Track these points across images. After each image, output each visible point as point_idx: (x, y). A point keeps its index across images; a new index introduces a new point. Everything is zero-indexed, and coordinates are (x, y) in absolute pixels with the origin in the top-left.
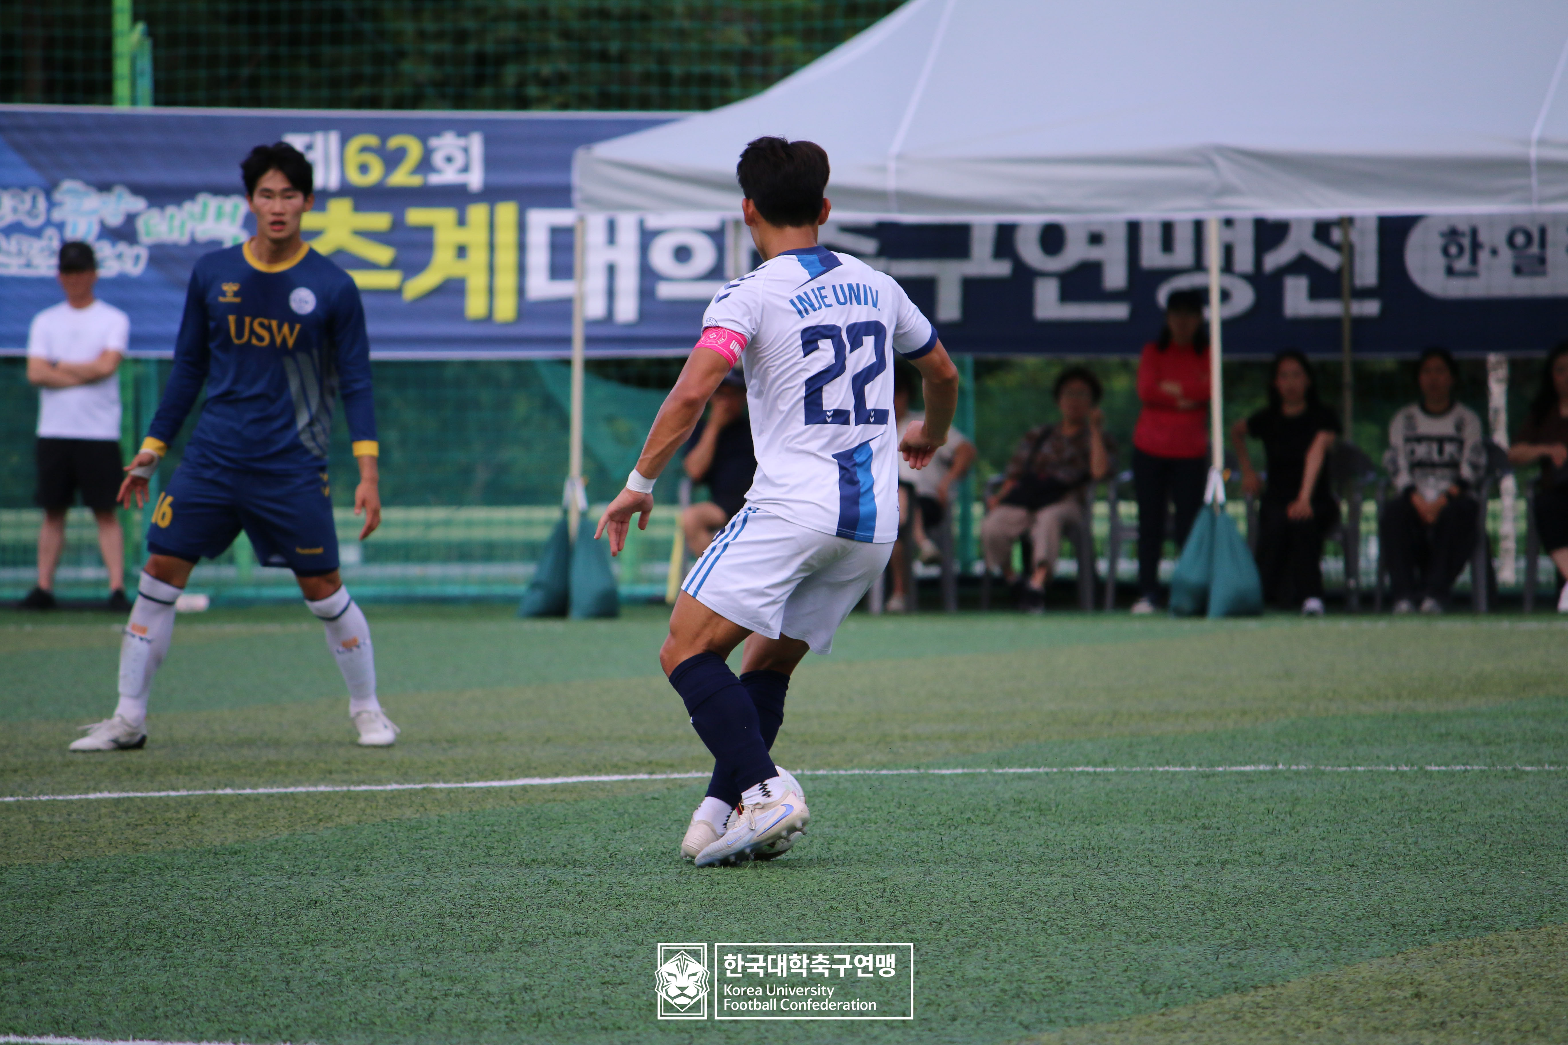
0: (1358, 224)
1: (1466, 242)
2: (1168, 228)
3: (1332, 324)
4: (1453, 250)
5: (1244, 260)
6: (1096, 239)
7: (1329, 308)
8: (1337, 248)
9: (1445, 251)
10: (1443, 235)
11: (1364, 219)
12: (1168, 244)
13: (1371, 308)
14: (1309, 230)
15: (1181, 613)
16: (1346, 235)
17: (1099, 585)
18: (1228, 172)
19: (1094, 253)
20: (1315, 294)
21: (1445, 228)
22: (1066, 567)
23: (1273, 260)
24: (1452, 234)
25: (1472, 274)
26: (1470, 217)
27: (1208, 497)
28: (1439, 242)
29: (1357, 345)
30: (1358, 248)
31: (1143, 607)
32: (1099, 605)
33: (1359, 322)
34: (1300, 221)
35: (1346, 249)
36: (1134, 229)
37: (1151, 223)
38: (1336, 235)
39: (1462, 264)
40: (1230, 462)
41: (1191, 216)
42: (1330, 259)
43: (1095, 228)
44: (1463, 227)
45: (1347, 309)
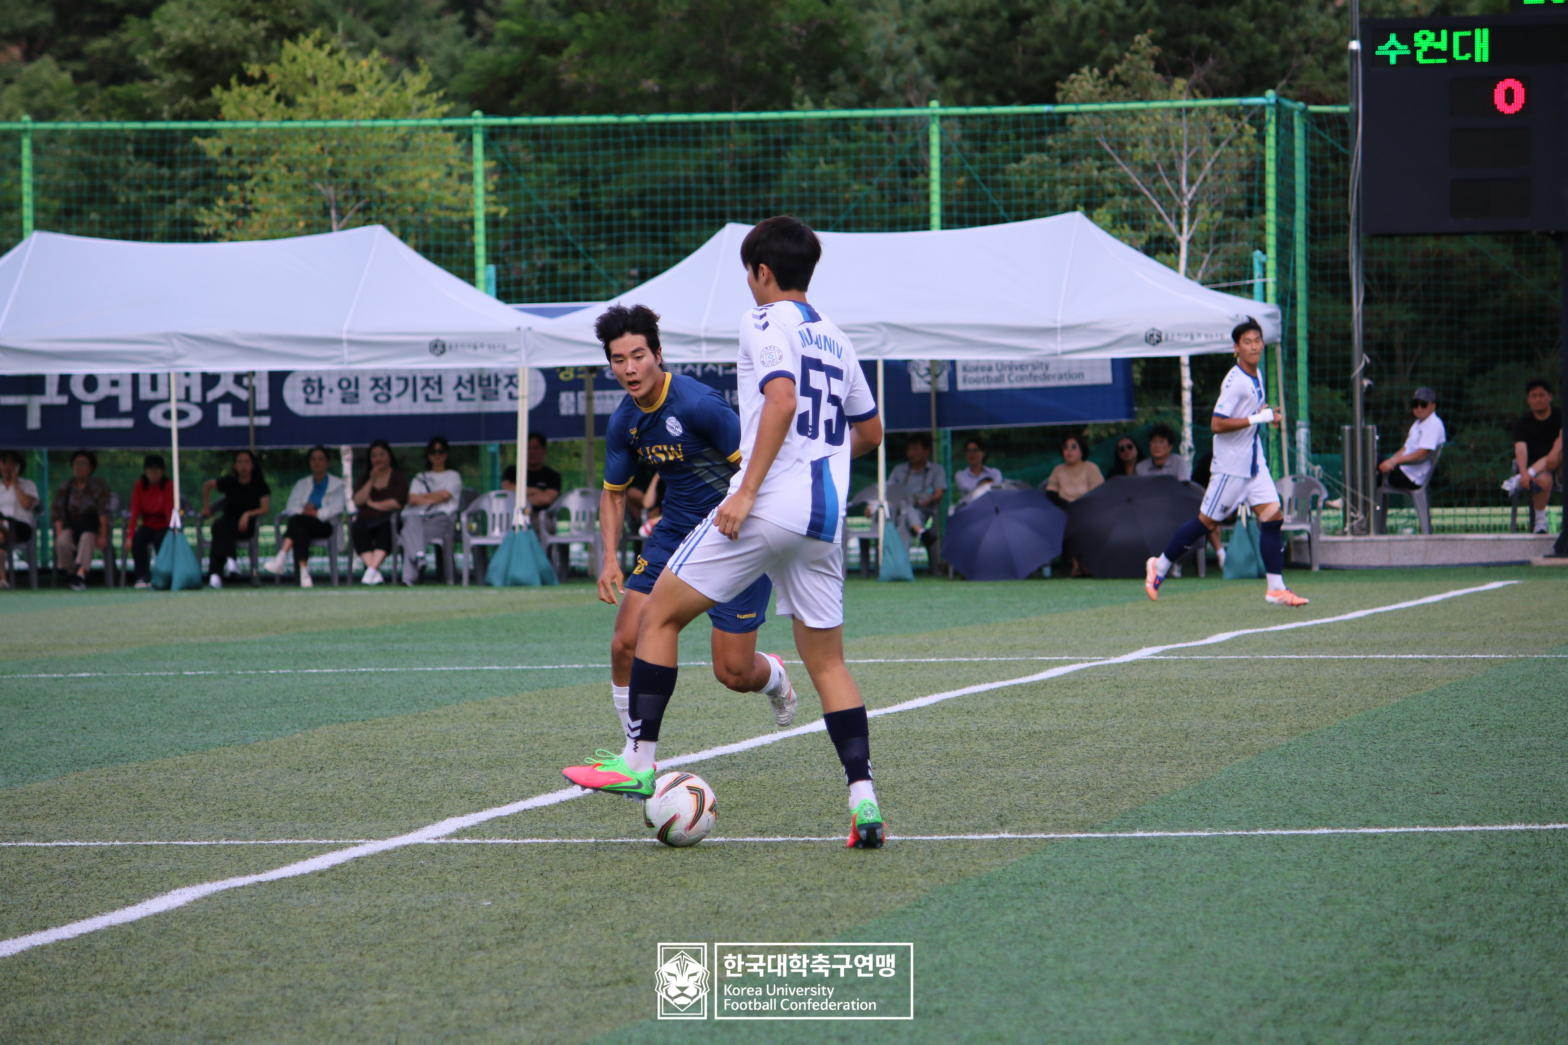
0: (257, 375)
1: (316, 385)
2: (154, 378)
3: (244, 429)
4: (309, 390)
5: (196, 394)
6: (115, 383)
7: (243, 421)
8: (246, 388)
9: (305, 390)
10: (304, 381)
11: (260, 372)
12: (154, 386)
13: (265, 421)
14: (231, 379)
15: (156, 588)
16: (250, 381)
17: (117, 573)
18: (179, 346)
19: (114, 391)
20: (236, 413)
21: (304, 378)
22: (98, 563)
23: (212, 395)
24: (308, 381)
25: (319, 403)
26: (317, 372)
27: (172, 525)
28: (302, 385)
29: (258, 442)
30: (257, 389)
31: (141, 585)
32: (116, 584)
33: (259, 429)
34: (226, 374)
35: (252, 390)
36: (135, 377)
37: (144, 374)
38: (246, 381)
39: (314, 397)
40: (183, 506)
41: (165, 371)
42: (243, 395)
43: (114, 378)
44: (314, 377)
45: (252, 421)
